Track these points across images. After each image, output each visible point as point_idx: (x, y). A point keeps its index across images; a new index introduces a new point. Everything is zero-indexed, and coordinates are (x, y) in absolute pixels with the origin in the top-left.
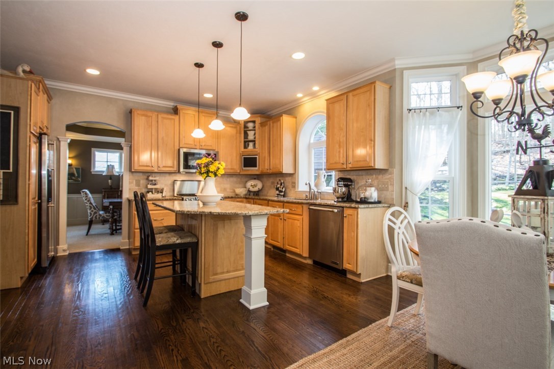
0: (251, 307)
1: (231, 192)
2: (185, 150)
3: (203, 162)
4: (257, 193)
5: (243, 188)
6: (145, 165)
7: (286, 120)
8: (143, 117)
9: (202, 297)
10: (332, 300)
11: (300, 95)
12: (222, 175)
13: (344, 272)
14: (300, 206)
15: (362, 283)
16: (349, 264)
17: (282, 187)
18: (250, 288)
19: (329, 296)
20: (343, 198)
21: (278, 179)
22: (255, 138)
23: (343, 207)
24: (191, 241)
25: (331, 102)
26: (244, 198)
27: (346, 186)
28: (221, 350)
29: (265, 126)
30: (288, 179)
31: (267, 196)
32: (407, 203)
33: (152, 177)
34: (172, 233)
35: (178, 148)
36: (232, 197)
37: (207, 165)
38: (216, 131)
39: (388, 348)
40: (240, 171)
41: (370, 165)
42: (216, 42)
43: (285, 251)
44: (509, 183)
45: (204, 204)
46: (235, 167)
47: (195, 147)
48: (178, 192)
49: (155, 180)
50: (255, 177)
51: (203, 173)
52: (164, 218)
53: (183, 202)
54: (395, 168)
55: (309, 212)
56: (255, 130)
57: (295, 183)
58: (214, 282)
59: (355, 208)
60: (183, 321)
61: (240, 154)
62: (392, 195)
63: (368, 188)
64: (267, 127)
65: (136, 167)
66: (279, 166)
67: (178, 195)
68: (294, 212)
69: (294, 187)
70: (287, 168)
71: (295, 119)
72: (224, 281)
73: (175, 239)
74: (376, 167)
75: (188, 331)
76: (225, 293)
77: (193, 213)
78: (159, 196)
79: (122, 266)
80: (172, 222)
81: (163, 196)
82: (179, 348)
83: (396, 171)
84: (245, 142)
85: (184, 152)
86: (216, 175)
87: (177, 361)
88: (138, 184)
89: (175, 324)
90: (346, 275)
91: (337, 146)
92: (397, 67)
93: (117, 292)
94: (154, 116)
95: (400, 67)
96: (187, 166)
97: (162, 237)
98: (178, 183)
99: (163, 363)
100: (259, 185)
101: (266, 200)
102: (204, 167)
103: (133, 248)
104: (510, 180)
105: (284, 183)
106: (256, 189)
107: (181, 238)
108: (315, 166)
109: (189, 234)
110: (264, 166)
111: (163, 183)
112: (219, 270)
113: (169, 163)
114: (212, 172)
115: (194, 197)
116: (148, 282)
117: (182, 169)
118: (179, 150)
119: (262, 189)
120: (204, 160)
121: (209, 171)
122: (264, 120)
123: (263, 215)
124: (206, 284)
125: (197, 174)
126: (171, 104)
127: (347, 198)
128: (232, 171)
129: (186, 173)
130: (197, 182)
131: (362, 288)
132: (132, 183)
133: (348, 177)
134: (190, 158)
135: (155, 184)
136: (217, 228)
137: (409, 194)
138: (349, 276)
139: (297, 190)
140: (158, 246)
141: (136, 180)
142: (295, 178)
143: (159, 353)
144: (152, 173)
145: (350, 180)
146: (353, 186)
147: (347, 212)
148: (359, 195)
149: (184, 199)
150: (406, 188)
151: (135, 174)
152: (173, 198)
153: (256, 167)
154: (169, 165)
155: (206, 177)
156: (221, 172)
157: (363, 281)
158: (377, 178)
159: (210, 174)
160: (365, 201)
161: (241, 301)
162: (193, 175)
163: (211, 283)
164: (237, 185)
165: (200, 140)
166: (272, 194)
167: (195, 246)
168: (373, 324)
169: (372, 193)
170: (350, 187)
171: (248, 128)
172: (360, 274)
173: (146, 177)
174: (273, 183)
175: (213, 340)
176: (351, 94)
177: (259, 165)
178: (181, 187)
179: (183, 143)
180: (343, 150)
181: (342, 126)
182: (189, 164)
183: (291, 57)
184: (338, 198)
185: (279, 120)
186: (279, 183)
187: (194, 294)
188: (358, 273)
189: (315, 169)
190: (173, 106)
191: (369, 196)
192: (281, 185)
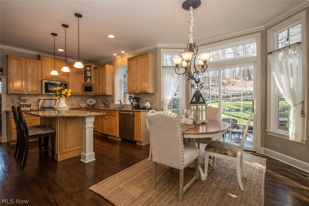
0: (86, 162)
1: (77, 106)
2: (46, 81)
3: (58, 89)
4: (93, 106)
5: (85, 103)
6: (18, 90)
7: (108, 67)
8: (16, 61)
9: (58, 161)
10: (127, 154)
11: (115, 55)
12: (70, 96)
13: (135, 142)
14: (115, 112)
15: (143, 146)
16: (137, 138)
17: (106, 102)
18: (86, 152)
19: (126, 153)
20: (135, 107)
21: (104, 98)
22: (91, 76)
23: (134, 111)
24: (51, 132)
25: (130, 60)
26: (85, 108)
27: (137, 101)
28: (68, 181)
29: (97, 69)
30: (110, 98)
31: (99, 107)
32: (163, 109)
33: (23, 97)
34: (39, 129)
35: (41, 80)
36: (77, 109)
37: (60, 91)
38: (66, 72)
39: (146, 168)
40: (82, 94)
41: (147, 91)
42: (64, 25)
43: (107, 135)
44: (216, 99)
45: (59, 112)
46: (79, 92)
47: (53, 80)
48: (41, 106)
49: (25, 99)
50: (92, 97)
51: (58, 95)
52: (32, 122)
53: (45, 112)
54: (157, 93)
55: (119, 114)
56: (91, 71)
57: (113, 100)
58: (65, 153)
59: (139, 111)
60: (47, 172)
61: (82, 84)
62: (157, 105)
63: (146, 102)
64: (98, 70)
65: (11, 91)
66: (104, 92)
67: (41, 108)
68: (112, 115)
69: (113, 102)
70: (109, 93)
71: (113, 67)
72: (71, 152)
73: (41, 131)
74: (149, 93)
75: (50, 176)
76: (72, 158)
77: (52, 116)
78: (28, 109)
79: (4, 151)
80: (38, 123)
81: (31, 109)
82: (45, 183)
83: (158, 94)
84: (85, 77)
85: (45, 83)
86: (65, 96)
87: (45, 188)
88: (13, 102)
89: (42, 174)
90: (136, 143)
91: (133, 82)
92: (158, 47)
93: (3, 165)
94: (24, 60)
95: (159, 47)
96: (47, 91)
97: (33, 131)
98: (42, 101)
99: (37, 190)
100: (94, 102)
101: (97, 109)
102: (58, 92)
103: (11, 141)
104: (216, 98)
105: (107, 100)
106: (92, 104)
107: (44, 131)
108: (124, 91)
109: (50, 128)
110: (97, 91)
111: (32, 101)
112: (68, 146)
113: (35, 89)
114: (63, 95)
115: (53, 109)
116: (24, 157)
117: (44, 93)
118: (42, 81)
119: (95, 104)
120: (58, 88)
121: (62, 94)
122: (96, 66)
123: (92, 116)
124: (60, 154)
125: (54, 96)
126: (36, 53)
127: (138, 107)
128: (77, 94)
129: (47, 95)
130: (54, 100)
131: (143, 148)
132: (9, 101)
133: (138, 97)
134: (49, 86)
135: (25, 102)
136: (67, 124)
137: (164, 105)
138: (138, 144)
139: (114, 104)
140: (30, 136)
141: (11, 99)
142: (114, 98)
143: (34, 187)
144: (23, 95)
145: (139, 98)
146: (141, 101)
147: (136, 113)
148: (143, 106)
149: (46, 110)
150: (162, 102)
151: (10, 96)
152: (38, 110)
153: (92, 91)
154: (35, 90)
155: (60, 97)
156: (69, 94)
157: (143, 145)
158: (151, 98)
159: (62, 96)
160: (145, 108)
161: (81, 160)
162: (52, 96)
163: (64, 153)
164: (81, 102)
165: (56, 76)
166: (101, 106)
167: (53, 135)
168: (143, 161)
169: (148, 105)
170: (139, 102)
171: (87, 70)
172: (142, 142)
173: (18, 97)
174: (102, 100)
175: (64, 178)
176: (138, 57)
177: (94, 91)
178: (43, 103)
179: (45, 77)
180: (135, 84)
181: (134, 72)
182: (49, 90)
183: (107, 36)
184: (133, 107)
185: (104, 67)
186: (105, 100)
187: (54, 160)
188: (141, 141)
189: (124, 93)
190: (37, 54)
191: (146, 106)
192: (106, 101)
